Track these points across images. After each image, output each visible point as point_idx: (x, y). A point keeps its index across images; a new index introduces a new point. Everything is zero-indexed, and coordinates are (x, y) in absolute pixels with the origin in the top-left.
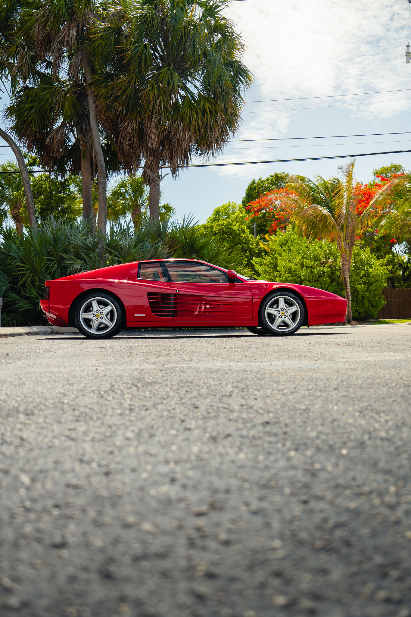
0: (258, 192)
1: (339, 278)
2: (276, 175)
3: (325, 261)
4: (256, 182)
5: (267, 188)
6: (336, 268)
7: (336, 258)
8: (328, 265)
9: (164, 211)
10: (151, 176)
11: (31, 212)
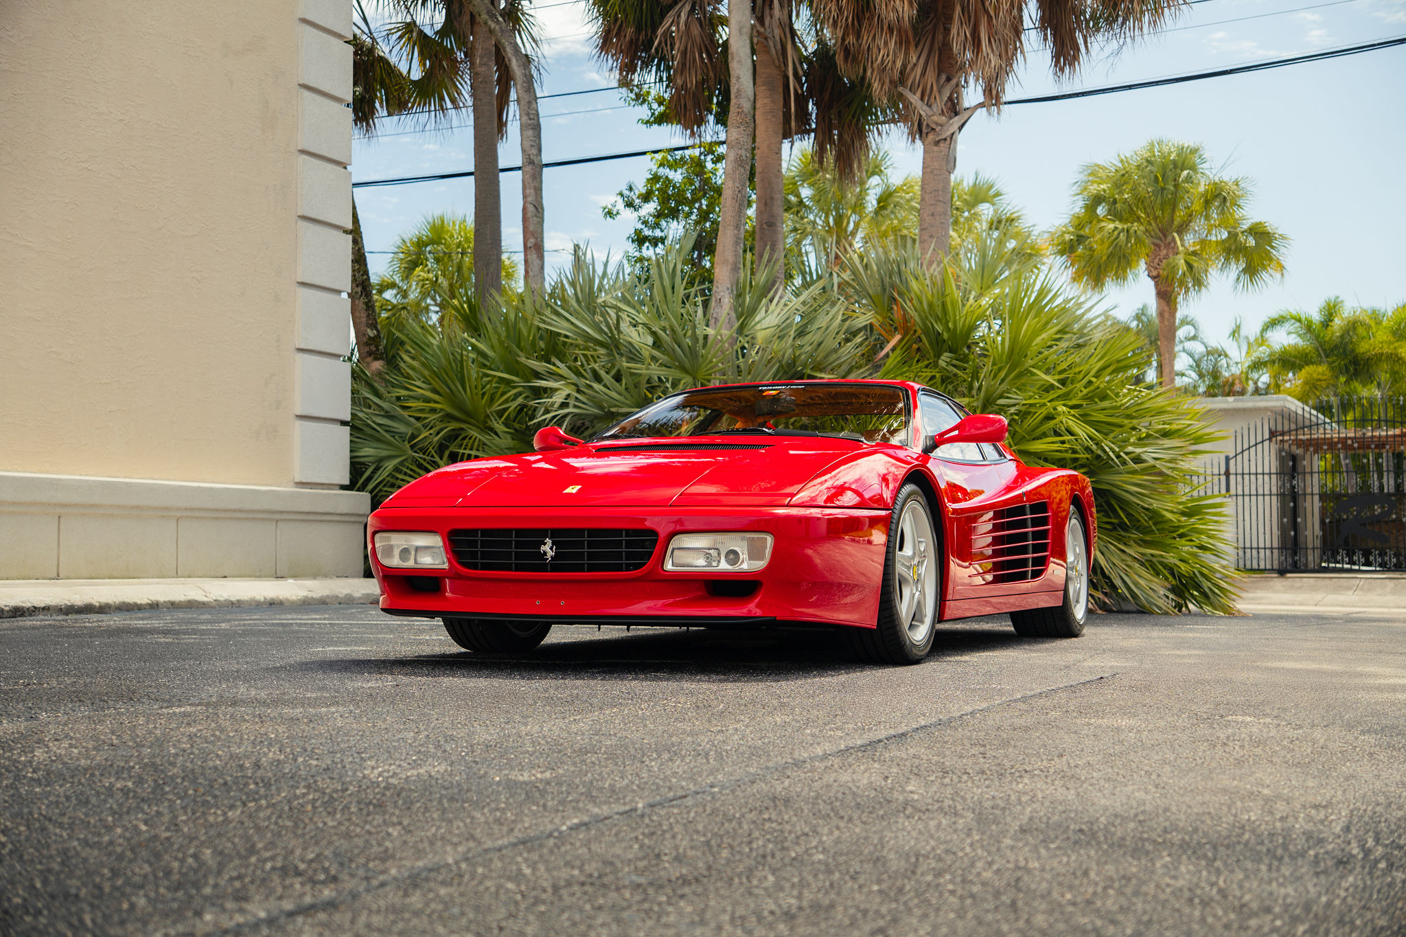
9: (1251, 242)
10: (923, 113)
11: (529, 245)
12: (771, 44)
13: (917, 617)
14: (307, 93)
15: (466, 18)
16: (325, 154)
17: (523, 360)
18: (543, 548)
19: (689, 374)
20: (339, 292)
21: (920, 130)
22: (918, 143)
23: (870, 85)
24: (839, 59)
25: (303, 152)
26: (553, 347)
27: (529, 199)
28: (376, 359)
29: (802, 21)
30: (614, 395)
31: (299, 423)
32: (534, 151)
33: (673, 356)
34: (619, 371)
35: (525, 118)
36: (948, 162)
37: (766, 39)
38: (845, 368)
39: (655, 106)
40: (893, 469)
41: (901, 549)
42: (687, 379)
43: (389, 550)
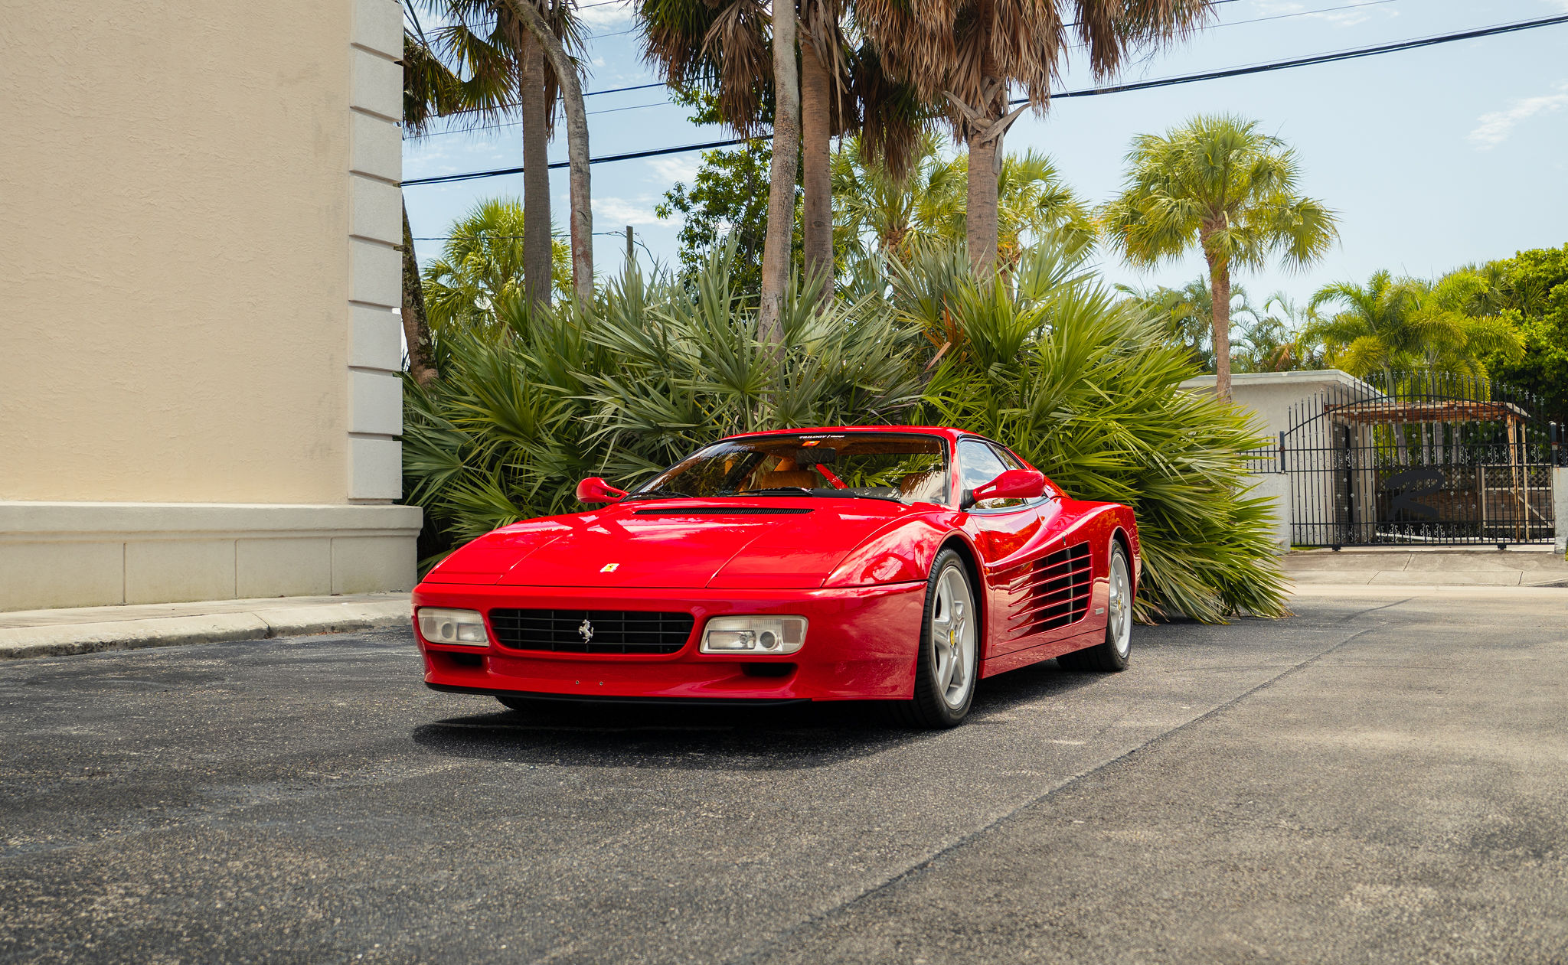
10: (967, 116)
11: (578, 253)
12: (817, 45)
13: (955, 680)
14: (358, 115)
15: (515, 25)
16: (376, 174)
17: (572, 373)
18: (582, 629)
19: (737, 388)
20: (390, 308)
21: (964, 131)
22: (964, 144)
23: (915, 88)
24: (884, 63)
25: (354, 172)
26: (602, 361)
27: (578, 207)
28: (428, 367)
29: (845, 21)
30: (662, 410)
31: (352, 440)
32: (582, 159)
33: (721, 372)
34: (666, 384)
35: (572, 126)
36: (993, 164)
37: (812, 40)
38: (893, 379)
39: (703, 105)
40: (927, 536)
41: (938, 615)
42: (735, 394)
43: (432, 625)
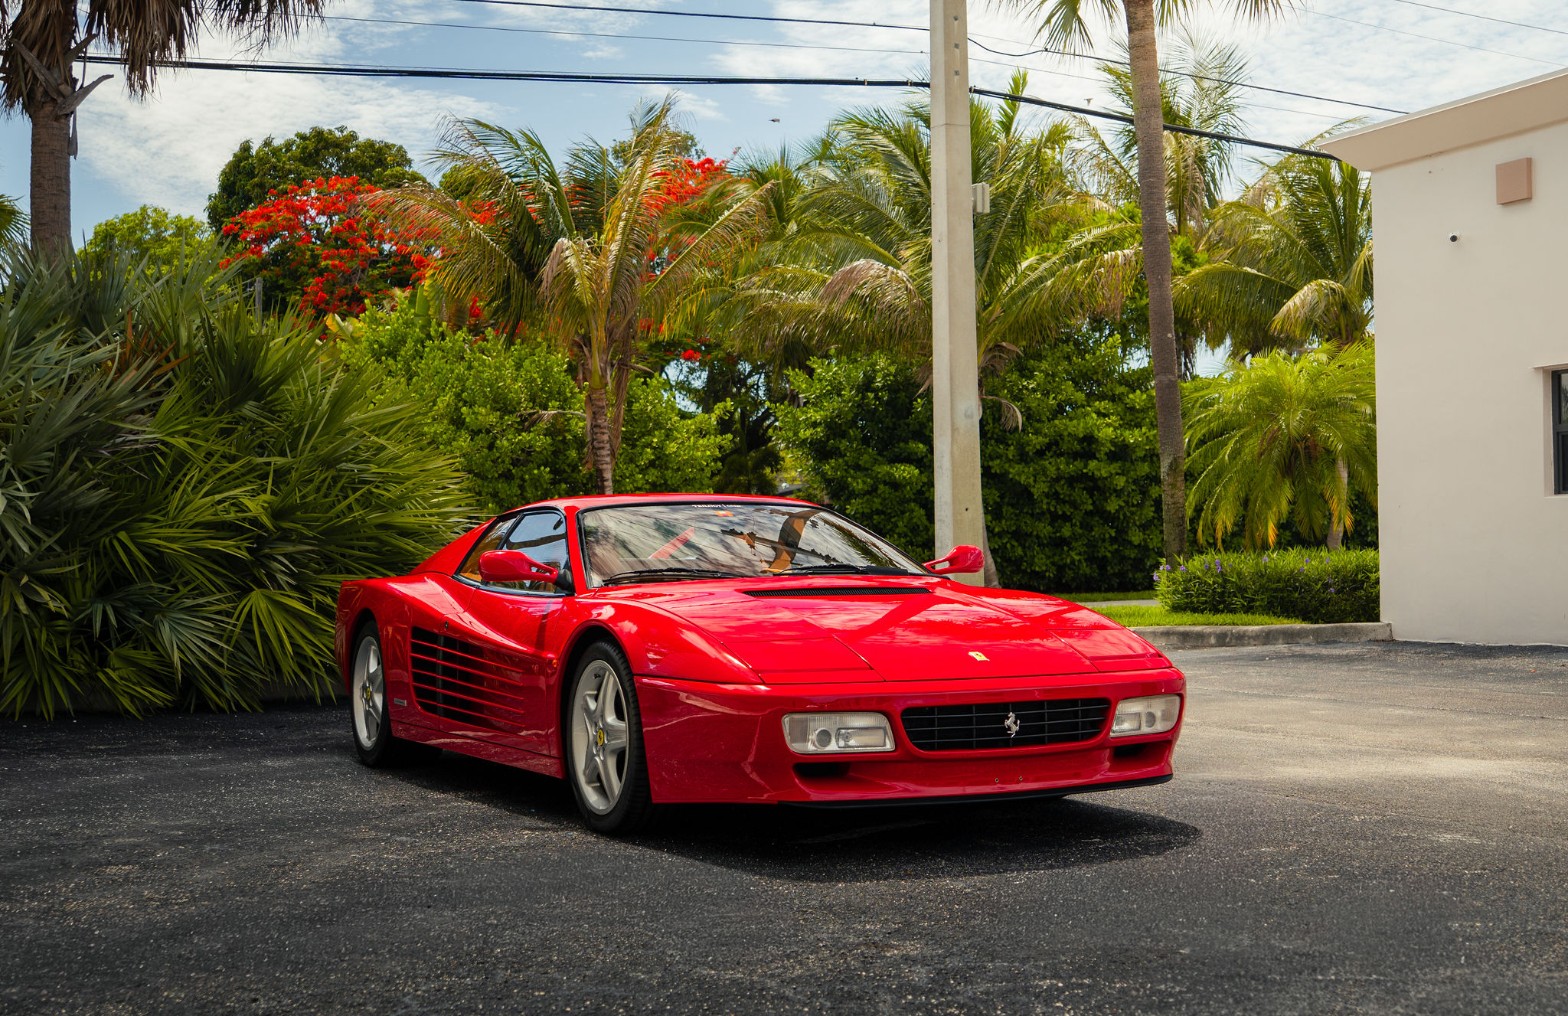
0: (261, 185)
1: (575, 468)
2: (318, 134)
3: (531, 415)
4: (254, 152)
5: (290, 172)
6: (565, 437)
7: (565, 403)
8: (542, 425)
10: (40, 77)
18: (1008, 722)
43: (803, 733)
